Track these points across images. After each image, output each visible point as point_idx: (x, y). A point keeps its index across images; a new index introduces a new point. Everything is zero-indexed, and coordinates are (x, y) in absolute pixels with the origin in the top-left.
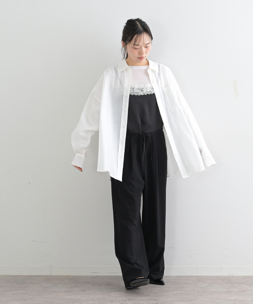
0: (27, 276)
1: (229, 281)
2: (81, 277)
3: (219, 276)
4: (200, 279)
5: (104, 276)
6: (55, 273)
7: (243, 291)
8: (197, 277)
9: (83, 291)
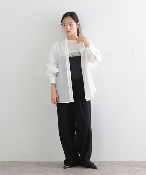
1: (129, 165)
2: (43, 162)
3: (124, 162)
4: (113, 164)
5: (56, 162)
6: (27, 160)
7: (138, 171)
8: (111, 162)
9: (44, 171)
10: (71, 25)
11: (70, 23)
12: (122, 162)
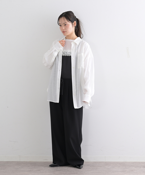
0: (6, 162)
1: (123, 165)
2: (38, 162)
4: (107, 164)
6: (22, 160)
7: (132, 171)
8: (105, 162)
9: (39, 170)
10: (65, 25)
11: (64, 23)
12: (117, 162)
